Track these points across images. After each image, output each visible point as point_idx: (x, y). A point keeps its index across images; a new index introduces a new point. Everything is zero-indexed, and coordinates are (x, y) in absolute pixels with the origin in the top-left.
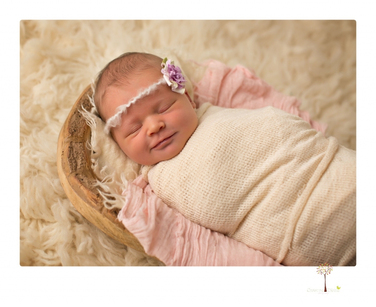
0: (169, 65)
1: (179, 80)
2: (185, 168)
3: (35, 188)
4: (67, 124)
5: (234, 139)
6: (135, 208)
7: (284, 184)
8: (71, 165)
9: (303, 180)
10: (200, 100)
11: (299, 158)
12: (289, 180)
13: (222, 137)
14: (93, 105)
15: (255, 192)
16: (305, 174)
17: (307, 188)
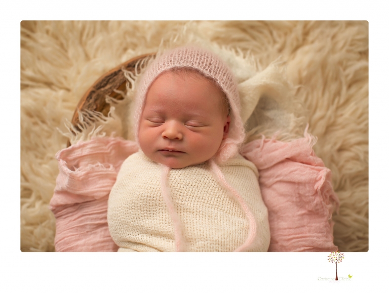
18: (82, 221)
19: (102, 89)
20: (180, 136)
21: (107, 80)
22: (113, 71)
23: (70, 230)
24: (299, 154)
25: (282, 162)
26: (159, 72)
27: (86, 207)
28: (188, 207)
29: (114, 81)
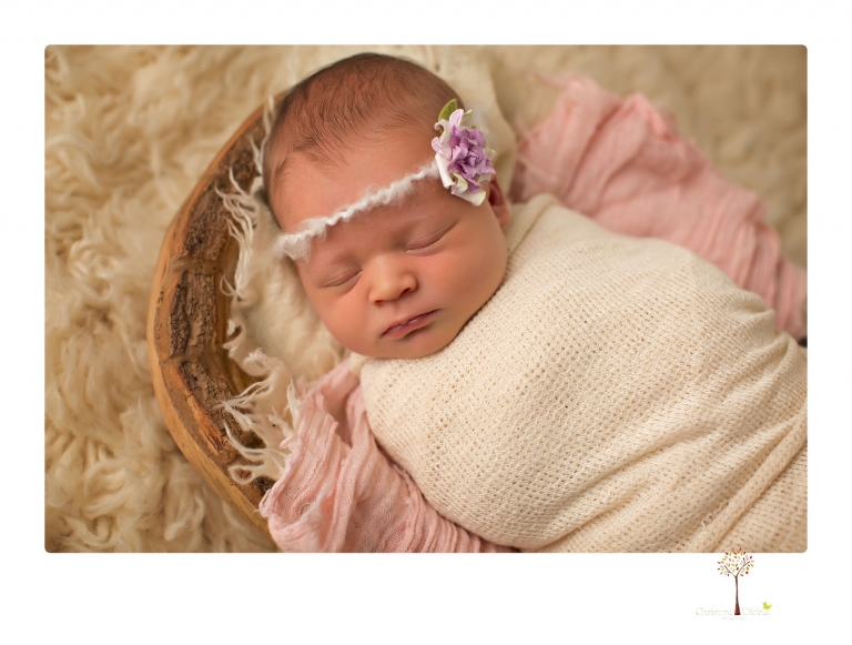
0: (454, 129)
1: (474, 171)
2: (446, 397)
3: (87, 369)
4: (185, 218)
5: (581, 353)
6: (306, 487)
7: (676, 493)
8: (176, 335)
9: (723, 491)
10: (528, 179)
11: (727, 432)
12: (689, 485)
13: (553, 345)
14: (260, 169)
15: (603, 492)
16: (730, 478)
17: (727, 510)
19: (193, 342)
20: (408, 282)
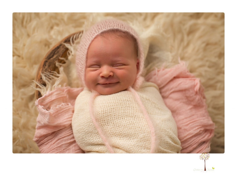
18: (59, 143)
19: (52, 59)
21: (53, 52)
22: (56, 46)
23: (52, 151)
24: (181, 73)
25: (172, 80)
26: (94, 37)
27: (60, 133)
28: (128, 114)
29: (58, 52)
